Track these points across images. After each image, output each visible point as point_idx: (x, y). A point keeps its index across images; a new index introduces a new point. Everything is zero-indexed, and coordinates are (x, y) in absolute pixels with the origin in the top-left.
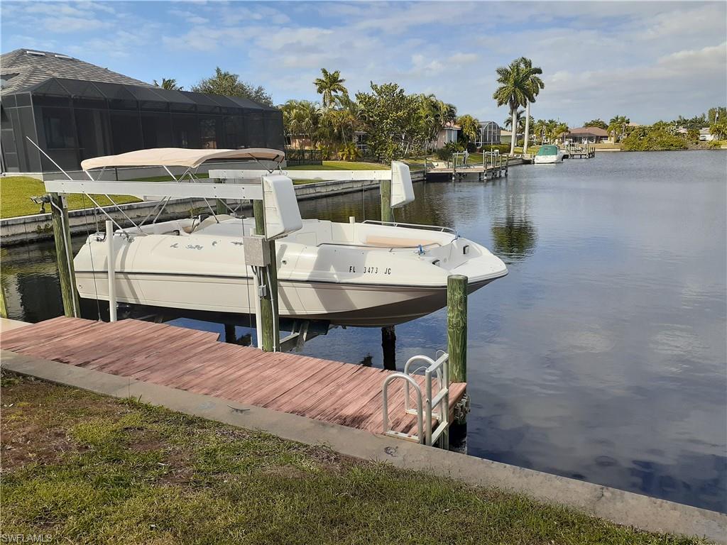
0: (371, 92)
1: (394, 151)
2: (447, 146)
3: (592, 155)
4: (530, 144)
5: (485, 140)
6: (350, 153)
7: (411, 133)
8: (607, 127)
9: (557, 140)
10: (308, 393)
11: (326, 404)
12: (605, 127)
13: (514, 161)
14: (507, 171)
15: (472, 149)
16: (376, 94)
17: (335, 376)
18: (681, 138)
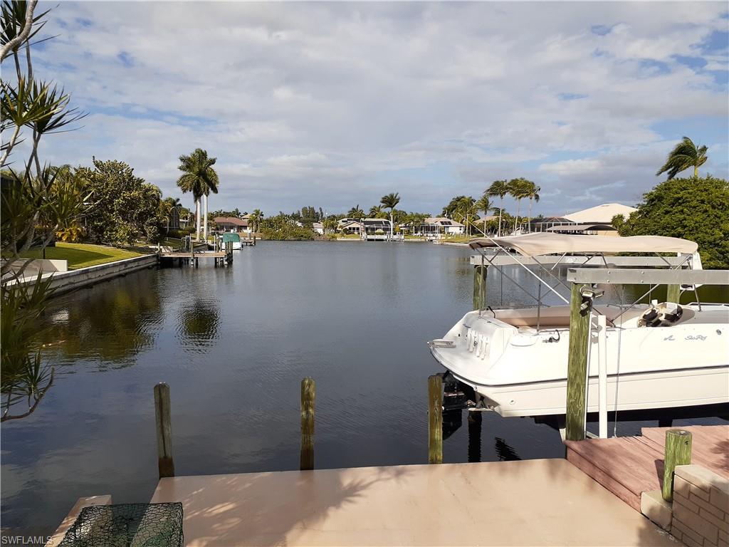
6: (72, 234)
16: (99, 172)
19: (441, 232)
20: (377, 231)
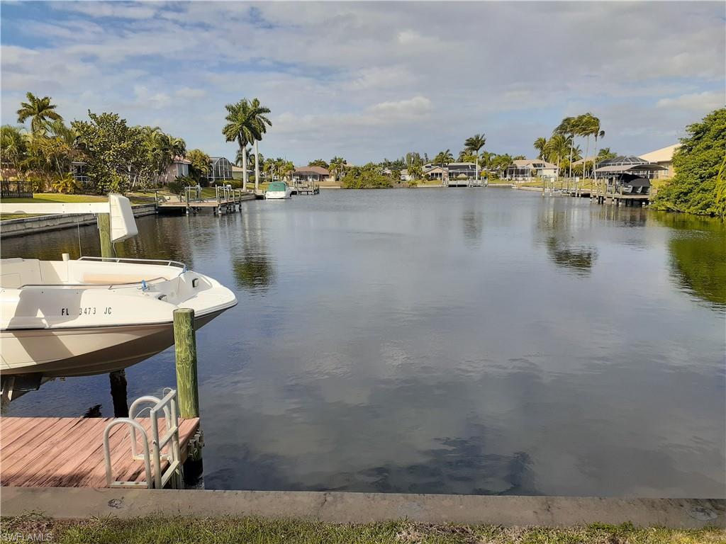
0: (89, 121)
1: (120, 184)
2: (179, 179)
3: (317, 191)
4: (261, 181)
5: (217, 174)
6: (67, 185)
7: (137, 165)
8: (328, 166)
9: (285, 177)
10: (13, 458)
11: (36, 467)
12: (326, 166)
13: (247, 196)
14: (240, 206)
15: (204, 183)
16: (95, 124)
17: (48, 434)
18: (386, 178)
19: (533, 176)
20: (460, 176)
